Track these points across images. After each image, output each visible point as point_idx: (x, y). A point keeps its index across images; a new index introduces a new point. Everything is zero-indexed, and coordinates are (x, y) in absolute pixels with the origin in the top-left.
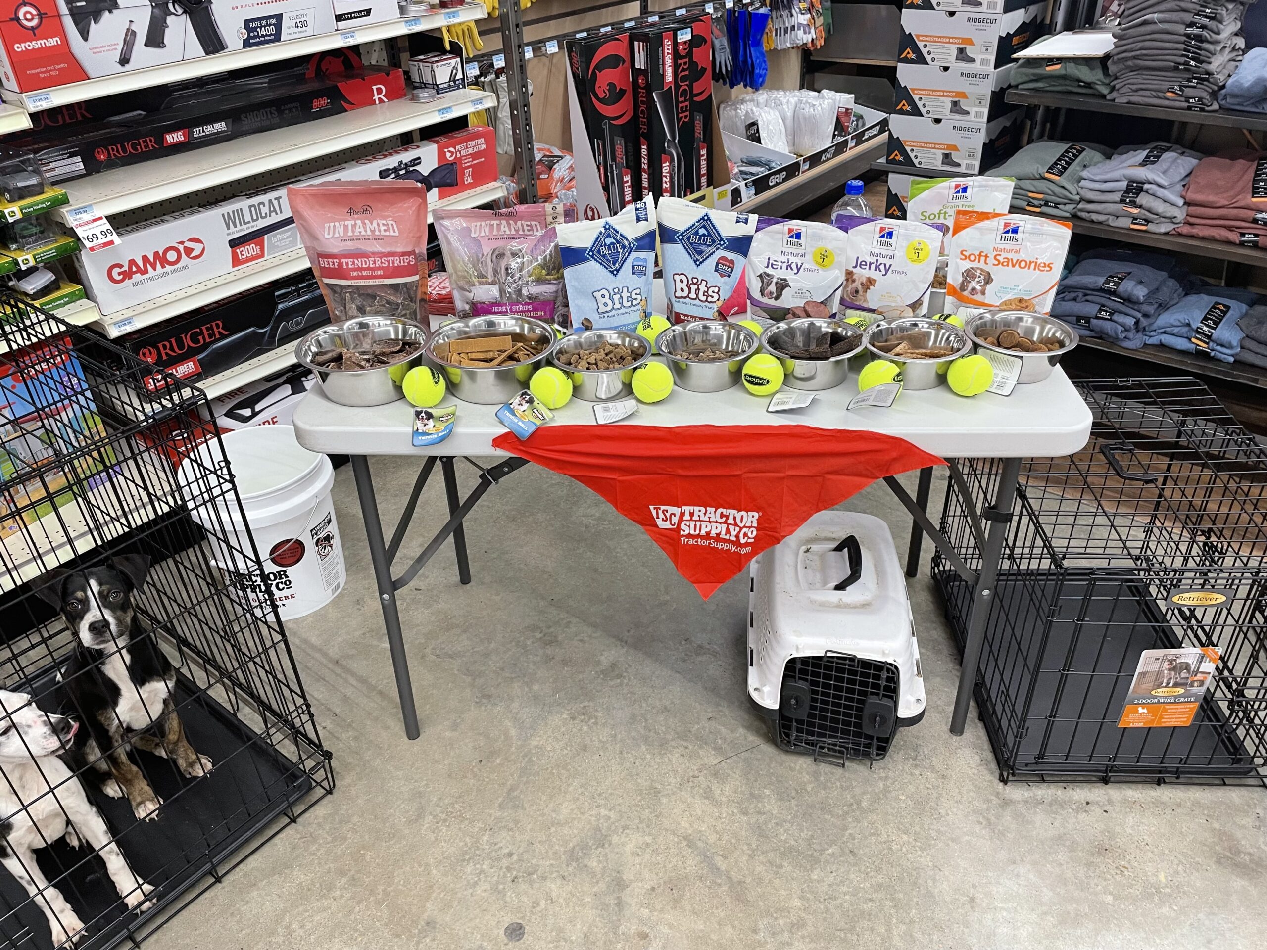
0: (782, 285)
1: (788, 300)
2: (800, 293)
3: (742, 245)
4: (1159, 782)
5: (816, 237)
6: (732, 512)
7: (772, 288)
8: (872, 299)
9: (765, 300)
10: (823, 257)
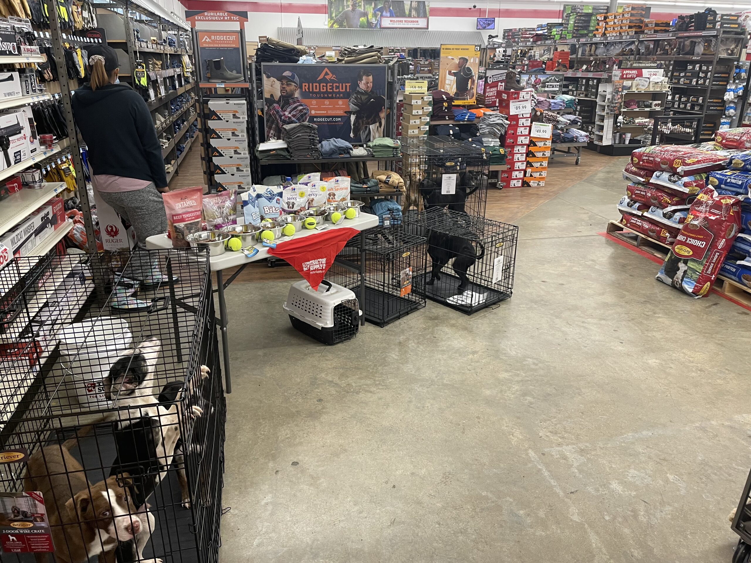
0: (293, 204)
1: (296, 208)
2: (298, 205)
3: (280, 195)
4: (408, 314)
5: (300, 189)
6: (321, 260)
7: (291, 205)
8: (314, 204)
9: (290, 209)
10: (302, 194)
